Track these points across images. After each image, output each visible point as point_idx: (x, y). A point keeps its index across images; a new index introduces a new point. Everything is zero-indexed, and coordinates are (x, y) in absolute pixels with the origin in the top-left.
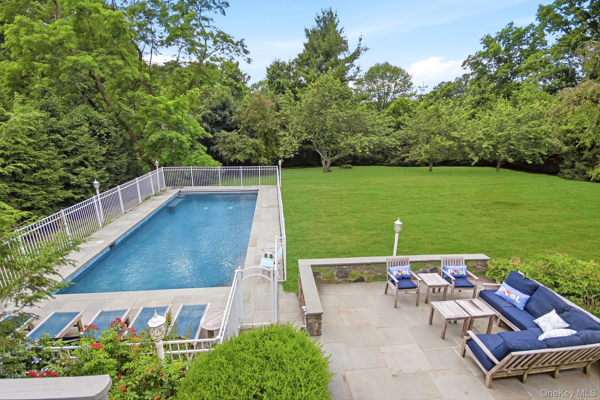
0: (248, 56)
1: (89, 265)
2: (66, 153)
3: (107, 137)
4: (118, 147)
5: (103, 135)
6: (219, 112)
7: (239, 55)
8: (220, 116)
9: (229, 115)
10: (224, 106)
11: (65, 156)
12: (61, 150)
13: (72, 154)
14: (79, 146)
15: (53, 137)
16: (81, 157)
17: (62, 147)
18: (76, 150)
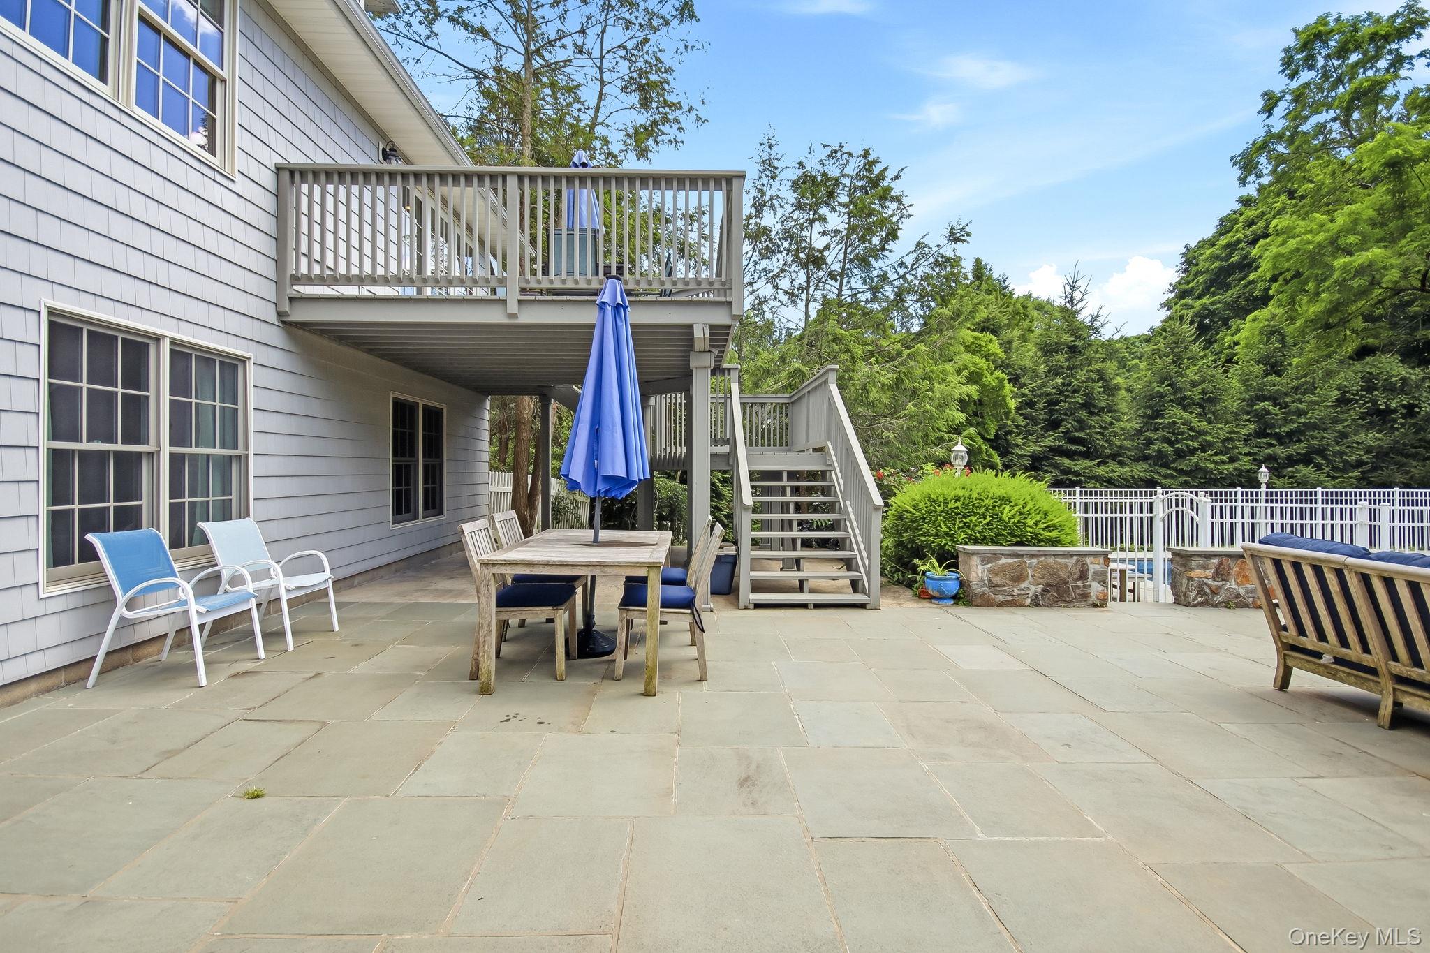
3: (1405, 416)
5: (1395, 412)
11: (1274, 442)
12: (1269, 431)
13: (1292, 440)
14: (1304, 424)
15: (1256, 407)
16: (1303, 445)
17: (1273, 426)
18: (1302, 433)
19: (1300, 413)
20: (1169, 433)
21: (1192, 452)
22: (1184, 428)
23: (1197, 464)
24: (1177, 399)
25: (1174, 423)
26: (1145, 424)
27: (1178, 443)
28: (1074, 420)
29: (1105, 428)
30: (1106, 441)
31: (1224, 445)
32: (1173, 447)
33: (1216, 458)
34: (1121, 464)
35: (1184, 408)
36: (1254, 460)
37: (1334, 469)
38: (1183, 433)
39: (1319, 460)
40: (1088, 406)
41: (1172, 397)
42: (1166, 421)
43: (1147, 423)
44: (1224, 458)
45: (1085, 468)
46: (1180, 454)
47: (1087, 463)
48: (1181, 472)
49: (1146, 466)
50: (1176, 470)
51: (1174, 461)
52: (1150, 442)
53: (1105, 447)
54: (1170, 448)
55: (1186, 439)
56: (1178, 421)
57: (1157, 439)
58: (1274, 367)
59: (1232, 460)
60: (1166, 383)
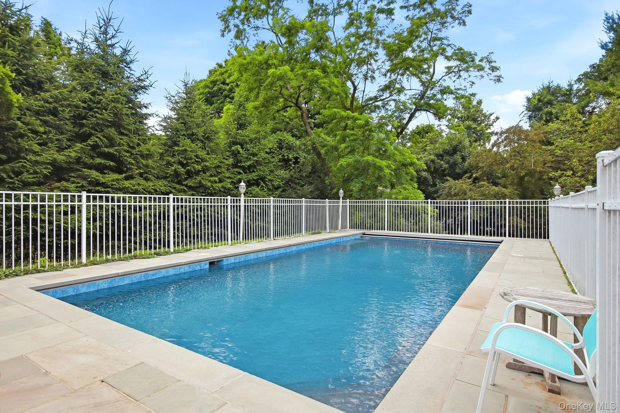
0: (498, 73)
1: (158, 276)
2: (243, 168)
3: (294, 163)
4: (304, 175)
5: (291, 160)
6: (447, 158)
7: (482, 77)
8: (448, 163)
9: (460, 160)
10: (455, 150)
11: (242, 171)
12: (239, 165)
13: (250, 171)
14: (257, 161)
15: (233, 148)
16: (256, 174)
17: (241, 162)
18: (255, 167)
19: (254, 155)
20: (183, 158)
21: (198, 173)
22: (192, 155)
23: (200, 182)
24: (188, 134)
25: (186, 150)
26: (167, 151)
27: (188, 166)
28: (104, 137)
29: (133, 148)
30: (134, 159)
31: (216, 170)
32: (185, 169)
33: (212, 179)
34: (146, 179)
35: (193, 142)
36: (232, 182)
37: (269, 190)
38: (191, 159)
39: (262, 184)
40: (117, 124)
41: (185, 133)
42: (180, 149)
43: (168, 150)
44: (217, 179)
45: (113, 181)
46: (190, 174)
47: (116, 176)
48: (190, 187)
49: (166, 183)
50: (186, 186)
51: (186, 179)
52: (169, 164)
53: (132, 164)
54: (182, 169)
55: (193, 163)
56: (188, 149)
57: (174, 163)
58: (241, 126)
59: (221, 181)
60: (181, 121)
